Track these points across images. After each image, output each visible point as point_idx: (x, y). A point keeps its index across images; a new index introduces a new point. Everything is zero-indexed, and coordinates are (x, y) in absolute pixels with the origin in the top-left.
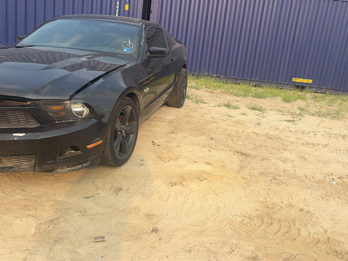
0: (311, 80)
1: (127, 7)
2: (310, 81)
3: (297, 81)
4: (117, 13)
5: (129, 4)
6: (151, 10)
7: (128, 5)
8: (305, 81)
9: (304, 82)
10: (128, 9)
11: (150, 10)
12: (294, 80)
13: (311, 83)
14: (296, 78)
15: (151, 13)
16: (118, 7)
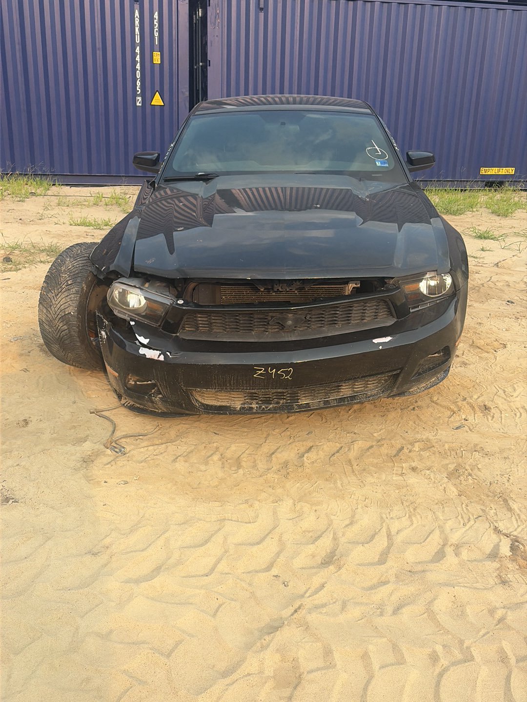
0: (512, 168)
1: (157, 58)
2: (511, 171)
3: (489, 173)
4: (138, 71)
5: (161, 50)
6: (209, 59)
7: (159, 53)
8: (503, 171)
9: (500, 173)
10: (159, 60)
11: (207, 60)
12: (483, 171)
13: (513, 173)
14: (486, 169)
15: (210, 66)
16: (138, 58)
